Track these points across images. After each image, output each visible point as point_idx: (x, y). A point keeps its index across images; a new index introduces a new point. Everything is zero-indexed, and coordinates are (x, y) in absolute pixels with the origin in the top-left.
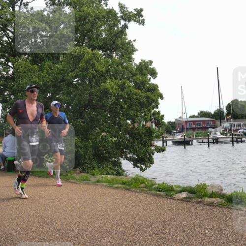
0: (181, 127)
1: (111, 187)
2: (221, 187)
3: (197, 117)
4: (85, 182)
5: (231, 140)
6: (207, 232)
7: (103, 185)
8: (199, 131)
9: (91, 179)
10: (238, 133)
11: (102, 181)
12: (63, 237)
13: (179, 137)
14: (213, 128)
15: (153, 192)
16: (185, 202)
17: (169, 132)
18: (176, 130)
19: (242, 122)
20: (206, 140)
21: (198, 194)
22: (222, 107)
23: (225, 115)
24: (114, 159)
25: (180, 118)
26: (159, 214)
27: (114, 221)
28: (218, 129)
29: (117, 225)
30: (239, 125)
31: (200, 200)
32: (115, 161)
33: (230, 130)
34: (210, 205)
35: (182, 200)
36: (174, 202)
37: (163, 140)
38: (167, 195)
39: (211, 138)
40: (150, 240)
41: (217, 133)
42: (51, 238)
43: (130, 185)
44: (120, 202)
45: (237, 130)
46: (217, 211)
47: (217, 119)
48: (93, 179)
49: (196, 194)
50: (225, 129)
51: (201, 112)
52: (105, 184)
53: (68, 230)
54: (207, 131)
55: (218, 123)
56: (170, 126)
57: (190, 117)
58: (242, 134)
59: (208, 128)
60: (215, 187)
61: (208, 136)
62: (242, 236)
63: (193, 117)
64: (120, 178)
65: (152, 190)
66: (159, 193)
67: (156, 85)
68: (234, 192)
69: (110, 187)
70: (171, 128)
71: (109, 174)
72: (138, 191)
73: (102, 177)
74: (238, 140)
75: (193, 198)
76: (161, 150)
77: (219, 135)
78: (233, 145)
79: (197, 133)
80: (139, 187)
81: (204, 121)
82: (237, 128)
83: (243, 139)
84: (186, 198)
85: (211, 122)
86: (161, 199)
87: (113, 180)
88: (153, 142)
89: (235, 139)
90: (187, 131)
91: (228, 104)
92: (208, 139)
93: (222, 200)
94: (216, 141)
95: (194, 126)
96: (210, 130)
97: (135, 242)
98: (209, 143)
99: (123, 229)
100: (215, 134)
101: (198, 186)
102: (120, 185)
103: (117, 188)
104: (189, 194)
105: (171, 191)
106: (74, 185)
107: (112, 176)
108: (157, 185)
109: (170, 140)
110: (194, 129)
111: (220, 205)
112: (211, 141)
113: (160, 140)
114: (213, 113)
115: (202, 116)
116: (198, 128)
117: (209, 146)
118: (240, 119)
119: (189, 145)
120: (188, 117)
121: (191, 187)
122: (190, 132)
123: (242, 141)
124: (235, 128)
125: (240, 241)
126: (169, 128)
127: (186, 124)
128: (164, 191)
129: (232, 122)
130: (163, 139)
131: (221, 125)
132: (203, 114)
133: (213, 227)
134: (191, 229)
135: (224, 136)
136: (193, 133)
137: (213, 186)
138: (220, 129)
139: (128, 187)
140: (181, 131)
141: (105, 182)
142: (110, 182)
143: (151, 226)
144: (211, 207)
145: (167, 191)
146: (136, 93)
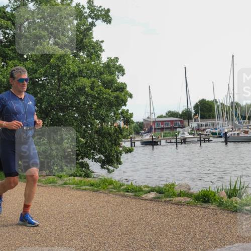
0: (149, 127)
1: (79, 189)
2: (189, 186)
3: (165, 117)
4: (51, 184)
5: (199, 140)
6: (175, 230)
7: (70, 188)
8: (168, 131)
9: (58, 182)
10: (205, 133)
11: (69, 184)
12: (30, 241)
13: (147, 137)
14: (181, 128)
15: (122, 193)
16: (153, 202)
17: (138, 133)
18: (145, 130)
19: (209, 122)
20: (174, 141)
21: (166, 193)
22: (189, 107)
23: (193, 115)
24: (81, 160)
25: (148, 118)
26: (127, 215)
27: (82, 223)
28: (186, 128)
29: (86, 226)
30: (206, 125)
31: (168, 199)
32: (82, 163)
33: (198, 130)
34: (178, 204)
35: (150, 200)
36: (143, 202)
37: (131, 141)
38: (135, 195)
39: (179, 138)
40: (119, 240)
41: (186, 133)
42: (17, 243)
43: (98, 187)
44: (88, 204)
45: (204, 130)
46: (185, 210)
47: (184, 119)
48: (60, 182)
49: (164, 193)
50: (193, 130)
51: (169, 112)
52: (72, 186)
53: (35, 234)
54: (175, 131)
55: (186, 123)
56: (138, 127)
57: (158, 117)
58: (210, 133)
59: (176, 128)
60: (183, 186)
61: (176, 136)
62: (209, 233)
63: (161, 117)
64: (87, 180)
65: (120, 191)
66: (127, 193)
67: (125, 83)
68: (202, 191)
69: (77, 189)
70: (139, 129)
71: (77, 176)
72: (107, 192)
73: (70, 180)
74: (206, 139)
75: (162, 198)
76: (129, 151)
77: (187, 135)
78: (201, 145)
79: (165, 134)
80: (108, 189)
81: (172, 121)
82: (205, 128)
83: (211, 139)
84: (155, 198)
85: (179, 122)
86: (129, 200)
87: (81, 182)
88: (121, 143)
89: (202, 139)
90: (155, 131)
91: (195, 103)
92: (176, 139)
93: (190, 198)
94: (184, 141)
95: (162, 126)
96: (178, 130)
97: (104, 243)
98: (177, 143)
99: (92, 230)
100: (184, 134)
101: (166, 185)
102: (87, 187)
103: (85, 190)
104: (158, 194)
105: (140, 191)
106: (40, 189)
107: (80, 178)
108: (125, 186)
109: (138, 141)
110: (162, 129)
111: (188, 204)
112: (179, 140)
113: (128, 141)
114: (181, 113)
115: (170, 116)
116: (166, 128)
117: (177, 146)
118: (207, 118)
119: (158, 145)
120: (156, 117)
121: (159, 187)
122: (158, 133)
123: (209, 141)
124: (203, 128)
125: (207, 238)
126: (137, 129)
127: (154, 124)
128: (132, 192)
129: (200, 122)
130: (131, 139)
131: (189, 125)
132: (171, 114)
133: (182, 225)
134: (160, 229)
135: (192, 136)
136: (161, 134)
137: (181, 186)
138: (188, 129)
139: (96, 189)
140: (149, 131)
141: (72, 184)
142: (77, 184)
143: (120, 226)
144: (179, 206)
145: (135, 192)
146: (106, 92)
